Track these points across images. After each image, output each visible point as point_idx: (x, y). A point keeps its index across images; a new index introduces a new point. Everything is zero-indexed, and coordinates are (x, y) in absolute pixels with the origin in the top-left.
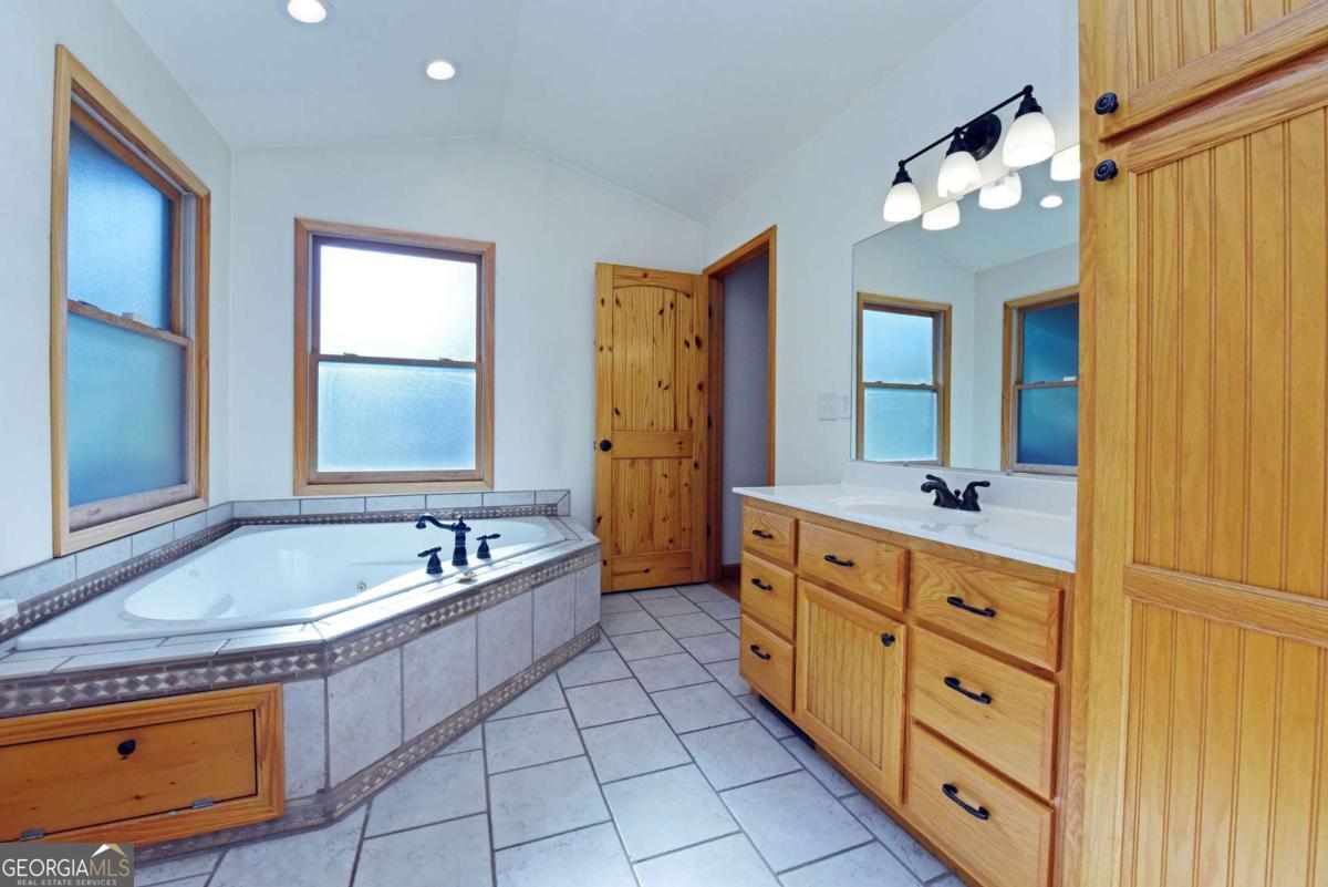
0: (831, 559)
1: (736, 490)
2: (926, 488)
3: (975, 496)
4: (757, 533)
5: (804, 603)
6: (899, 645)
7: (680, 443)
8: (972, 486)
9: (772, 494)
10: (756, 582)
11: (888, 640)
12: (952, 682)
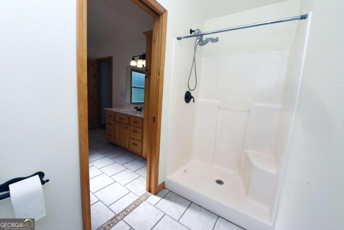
0: (120, 118)
1: (105, 109)
2: (135, 108)
3: (141, 109)
4: (109, 116)
5: (116, 126)
6: (128, 129)
7: (91, 98)
8: (141, 108)
9: (112, 109)
10: (109, 124)
11: (127, 128)
12: (134, 131)
